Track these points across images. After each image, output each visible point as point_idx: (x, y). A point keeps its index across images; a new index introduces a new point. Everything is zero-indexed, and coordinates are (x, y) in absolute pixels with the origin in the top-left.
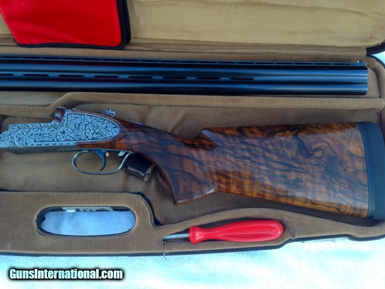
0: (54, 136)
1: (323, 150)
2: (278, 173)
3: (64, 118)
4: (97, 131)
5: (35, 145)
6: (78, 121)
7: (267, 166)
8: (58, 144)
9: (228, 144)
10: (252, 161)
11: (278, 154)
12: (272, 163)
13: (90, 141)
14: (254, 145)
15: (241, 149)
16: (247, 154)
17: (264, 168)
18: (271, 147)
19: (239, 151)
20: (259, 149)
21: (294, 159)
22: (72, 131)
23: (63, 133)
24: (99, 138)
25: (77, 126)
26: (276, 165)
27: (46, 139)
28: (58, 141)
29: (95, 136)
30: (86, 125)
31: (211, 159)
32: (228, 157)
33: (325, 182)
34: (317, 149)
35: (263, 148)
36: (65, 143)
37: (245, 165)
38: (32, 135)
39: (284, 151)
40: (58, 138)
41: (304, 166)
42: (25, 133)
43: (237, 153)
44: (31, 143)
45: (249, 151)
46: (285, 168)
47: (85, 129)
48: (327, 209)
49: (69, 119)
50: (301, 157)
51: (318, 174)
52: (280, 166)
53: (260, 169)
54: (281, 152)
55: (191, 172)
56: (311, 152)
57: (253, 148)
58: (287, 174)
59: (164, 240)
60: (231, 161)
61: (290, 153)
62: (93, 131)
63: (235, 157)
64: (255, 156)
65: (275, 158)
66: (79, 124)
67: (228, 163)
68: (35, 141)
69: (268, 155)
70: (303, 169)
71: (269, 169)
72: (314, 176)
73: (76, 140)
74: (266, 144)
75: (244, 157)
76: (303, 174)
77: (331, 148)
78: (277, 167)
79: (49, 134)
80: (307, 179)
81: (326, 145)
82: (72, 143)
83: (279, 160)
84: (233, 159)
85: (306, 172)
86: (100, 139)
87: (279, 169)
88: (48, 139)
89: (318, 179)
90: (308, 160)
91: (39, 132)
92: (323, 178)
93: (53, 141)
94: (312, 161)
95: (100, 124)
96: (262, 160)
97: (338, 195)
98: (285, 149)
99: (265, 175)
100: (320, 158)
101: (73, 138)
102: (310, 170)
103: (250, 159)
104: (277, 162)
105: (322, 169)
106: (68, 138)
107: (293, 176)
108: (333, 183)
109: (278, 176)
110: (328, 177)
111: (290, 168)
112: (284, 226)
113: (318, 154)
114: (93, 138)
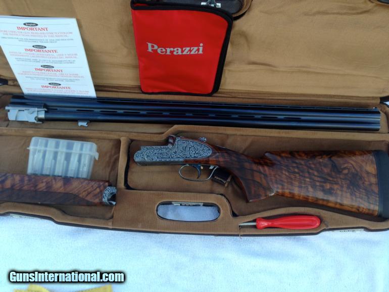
0: (170, 154)
1: (349, 169)
2: (318, 184)
3: (176, 143)
4: (197, 152)
5: (158, 160)
6: (185, 145)
7: (310, 179)
8: (172, 160)
9: (283, 163)
10: (300, 175)
11: (318, 171)
12: (314, 177)
13: (192, 158)
14: (301, 164)
15: (293, 167)
16: (296, 170)
17: (308, 180)
18: (313, 166)
19: (291, 168)
20: (305, 167)
21: (329, 175)
22: (181, 152)
23: (175, 153)
25: (184, 148)
26: (316, 179)
27: (165, 156)
28: (172, 158)
29: (196, 155)
30: (190, 148)
31: (273, 173)
32: (284, 172)
33: (350, 190)
34: (345, 168)
35: (307, 166)
36: (176, 160)
37: (295, 178)
38: (155, 154)
39: (322, 169)
40: (172, 156)
41: (335, 180)
42: (151, 153)
43: (289, 169)
44: (155, 159)
45: (298, 168)
46: (323, 180)
47: (189, 150)
48: (350, 209)
49: (179, 144)
50: (333, 174)
51: (345, 185)
52: (319, 179)
53: (305, 181)
54: (320, 169)
55: (259, 181)
56: (341, 170)
57: (301, 166)
58: (324, 184)
59: (240, 226)
60: (286, 175)
61: (326, 170)
62: (194, 152)
63: (288, 172)
64: (302, 172)
65: (316, 173)
66: (186, 147)
67: (284, 176)
68: (158, 158)
69: (311, 171)
70: (334, 181)
71: (311, 181)
72: (342, 187)
73: (183, 158)
74: (310, 164)
75: (295, 172)
76: (335, 185)
77: (354, 168)
78: (317, 180)
79: (167, 154)
80: (338, 189)
81: (351, 165)
82: (181, 160)
83: (318, 175)
84: (287, 174)
85: (337, 183)
86: (199, 157)
87: (318, 181)
89: (345, 189)
90: (338, 176)
91: (160, 152)
92: (348, 188)
93: (169, 158)
94: (341, 176)
95: (199, 147)
96: (307, 175)
97: (358, 199)
98: (323, 168)
99: (309, 185)
100: (347, 174)
101: (182, 156)
102: (340, 182)
103: (299, 173)
104: (317, 176)
105: (348, 182)
106: (179, 156)
107: (328, 186)
108: (355, 191)
109: (317, 186)
110: (351, 187)
111: (326, 181)
112: (321, 220)
113: (346, 171)
114: (195, 157)
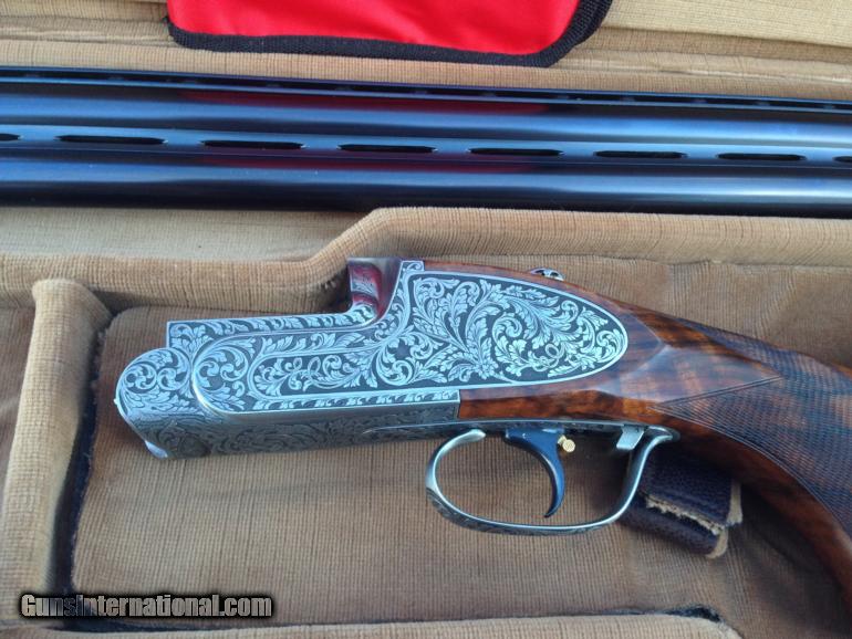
4: (537, 343)
5: (287, 405)
6: (457, 304)
8: (384, 399)
13: (515, 383)
22: (436, 345)
23: (402, 352)
24: (552, 373)
25: (455, 324)
27: (334, 379)
28: (382, 386)
29: (533, 363)
30: (490, 320)
36: (413, 397)
38: (269, 363)
40: (384, 373)
42: (239, 358)
44: (270, 399)
47: (489, 334)
49: (419, 299)
66: (464, 317)
68: (285, 390)
73: (457, 382)
79: (345, 360)
82: (444, 395)
88: (342, 381)
91: (301, 349)
93: (364, 386)
101: (446, 373)
106: (424, 373)
114: (528, 374)
